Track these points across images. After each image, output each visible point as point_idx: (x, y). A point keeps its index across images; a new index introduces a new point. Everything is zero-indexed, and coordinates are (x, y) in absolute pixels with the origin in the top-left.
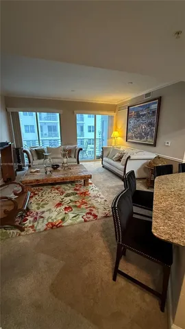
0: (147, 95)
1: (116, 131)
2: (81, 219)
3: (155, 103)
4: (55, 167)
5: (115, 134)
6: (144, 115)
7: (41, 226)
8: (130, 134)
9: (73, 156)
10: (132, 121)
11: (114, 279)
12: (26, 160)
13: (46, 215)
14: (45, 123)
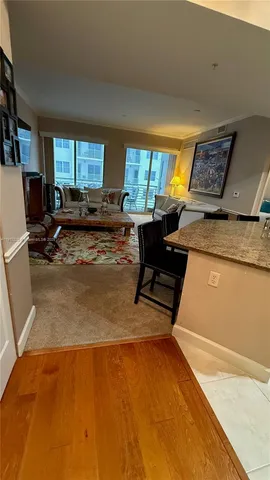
0: (221, 129)
1: (178, 175)
2: (113, 261)
3: (228, 140)
4: (92, 211)
5: (176, 179)
6: (213, 156)
7: (70, 261)
8: (194, 181)
9: (116, 202)
10: (198, 164)
11: (136, 302)
12: (57, 203)
13: (77, 254)
14: (85, 161)
